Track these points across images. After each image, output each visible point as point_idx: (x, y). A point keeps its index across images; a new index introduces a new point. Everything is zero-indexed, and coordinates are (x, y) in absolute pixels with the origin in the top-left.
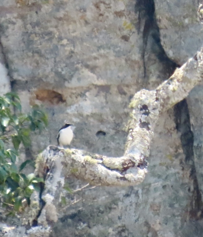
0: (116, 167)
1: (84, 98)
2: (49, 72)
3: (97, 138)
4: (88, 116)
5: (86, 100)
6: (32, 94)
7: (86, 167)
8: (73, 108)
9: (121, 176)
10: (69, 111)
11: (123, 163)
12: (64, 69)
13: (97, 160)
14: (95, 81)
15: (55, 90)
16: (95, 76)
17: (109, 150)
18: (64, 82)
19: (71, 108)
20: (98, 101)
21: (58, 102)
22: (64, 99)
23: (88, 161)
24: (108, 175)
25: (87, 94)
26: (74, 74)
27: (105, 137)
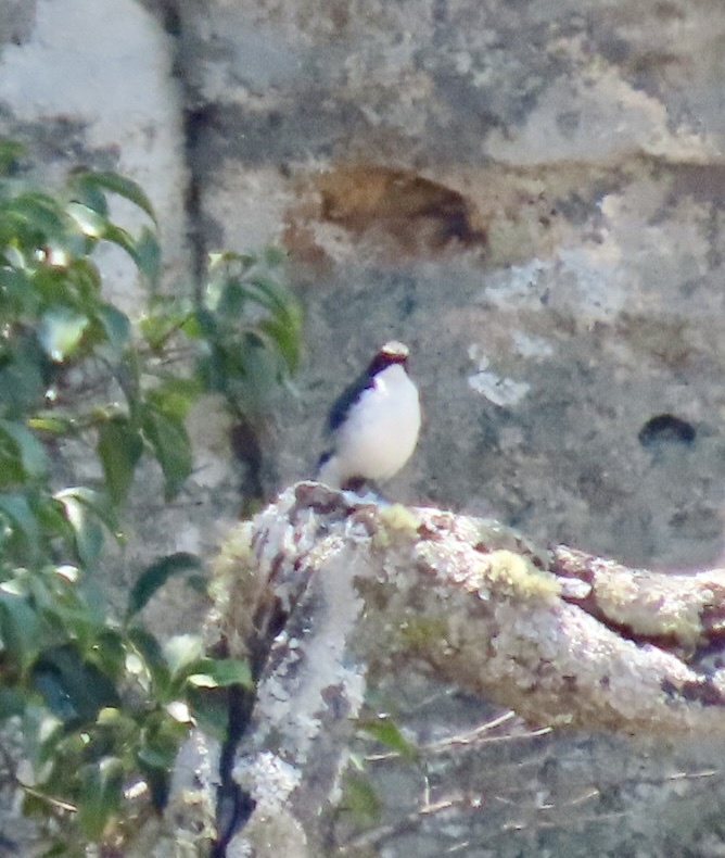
0: (666, 627)
1: (588, 228)
2: (403, 74)
3: (641, 456)
4: (600, 327)
5: (599, 240)
6: (300, 189)
7: (497, 613)
8: (523, 278)
9: (692, 676)
10: (496, 295)
11: (706, 606)
12: (487, 60)
13: (562, 580)
14: (655, 138)
15: (428, 174)
16: (655, 110)
17: (709, 527)
18: (482, 133)
19: (508, 279)
20: (665, 250)
21: (439, 242)
22: (475, 223)
23: (510, 581)
24: (621, 668)
25: (608, 205)
26: (540, 90)
27: (692, 457)
